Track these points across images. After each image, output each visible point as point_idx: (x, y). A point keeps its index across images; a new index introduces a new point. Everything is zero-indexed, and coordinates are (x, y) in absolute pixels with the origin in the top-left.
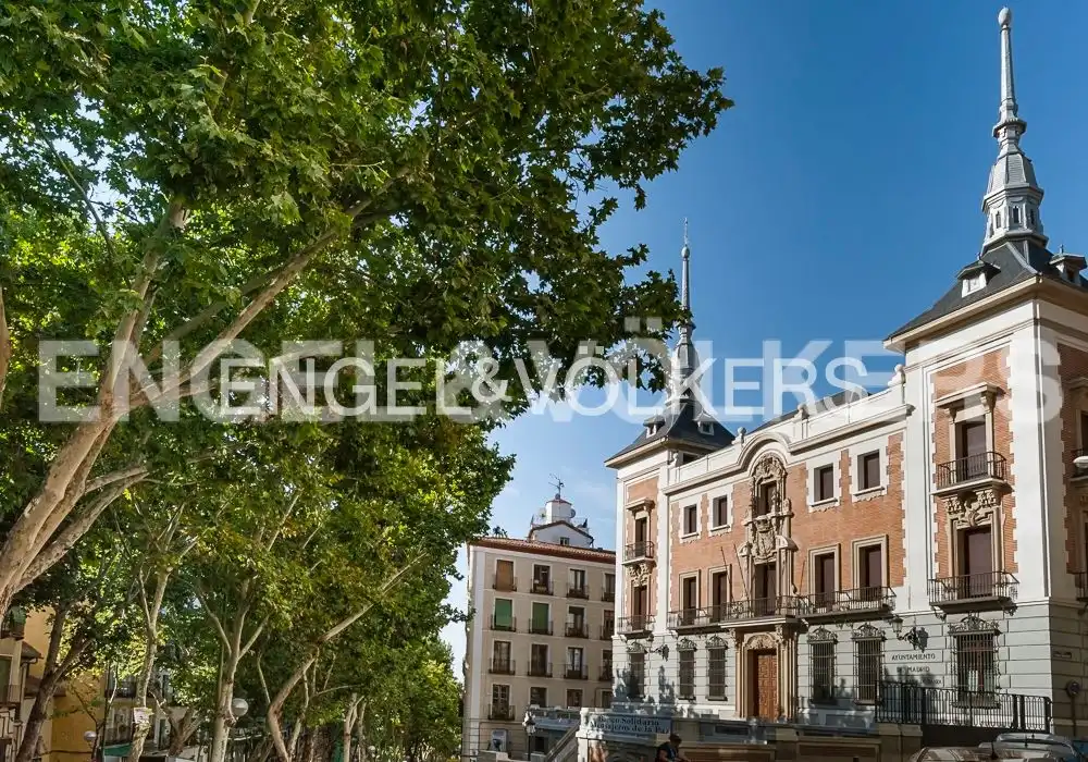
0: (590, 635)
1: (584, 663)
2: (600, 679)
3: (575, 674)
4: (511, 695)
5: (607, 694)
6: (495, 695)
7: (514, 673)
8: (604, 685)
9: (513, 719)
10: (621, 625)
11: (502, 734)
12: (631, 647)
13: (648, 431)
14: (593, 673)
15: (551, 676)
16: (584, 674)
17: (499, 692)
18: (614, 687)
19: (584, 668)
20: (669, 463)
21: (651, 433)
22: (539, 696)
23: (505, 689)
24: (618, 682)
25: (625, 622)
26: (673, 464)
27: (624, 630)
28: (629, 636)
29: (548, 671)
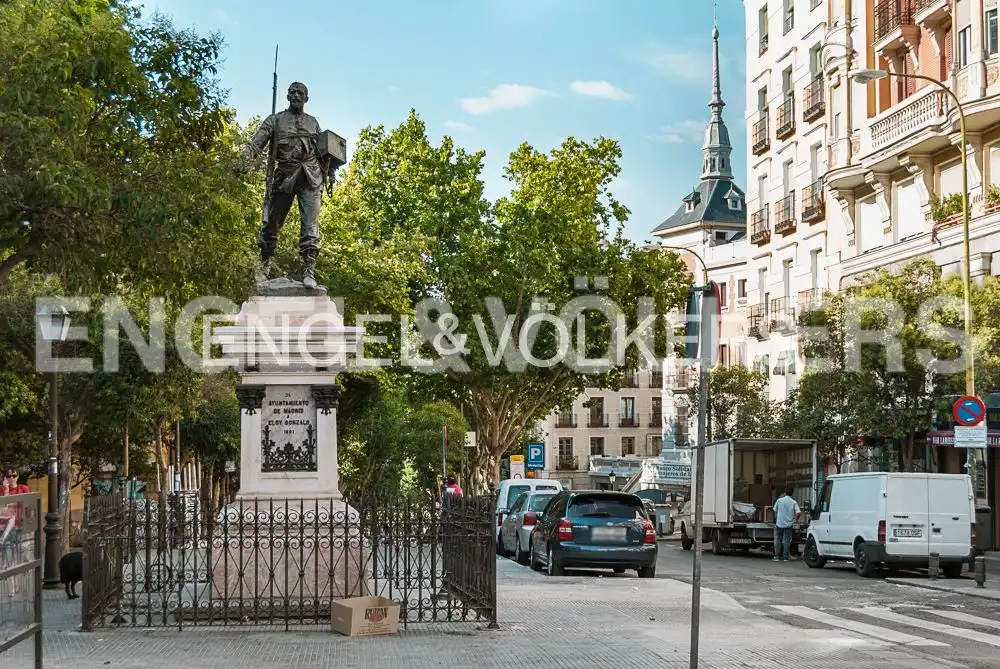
0: (641, 384)
1: (636, 412)
2: (650, 426)
3: (628, 422)
4: (574, 446)
5: (657, 439)
6: (561, 447)
7: (576, 426)
8: (654, 430)
9: (577, 468)
10: (668, 382)
11: (567, 482)
12: (677, 401)
13: (687, 208)
14: (644, 419)
15: (607, 426)
16: (636, 421)
17: (565, 445)
18: (663, 432)
19: (635, 416)
20: (704, 242)
21: (690, 208)
22: (597, 446)
23: (569, 441)
24: (667, 428)
25: (671, 379)
26: (707, 244)
27: (671, 386)
28: (676, 392)
29: (605, 422)
